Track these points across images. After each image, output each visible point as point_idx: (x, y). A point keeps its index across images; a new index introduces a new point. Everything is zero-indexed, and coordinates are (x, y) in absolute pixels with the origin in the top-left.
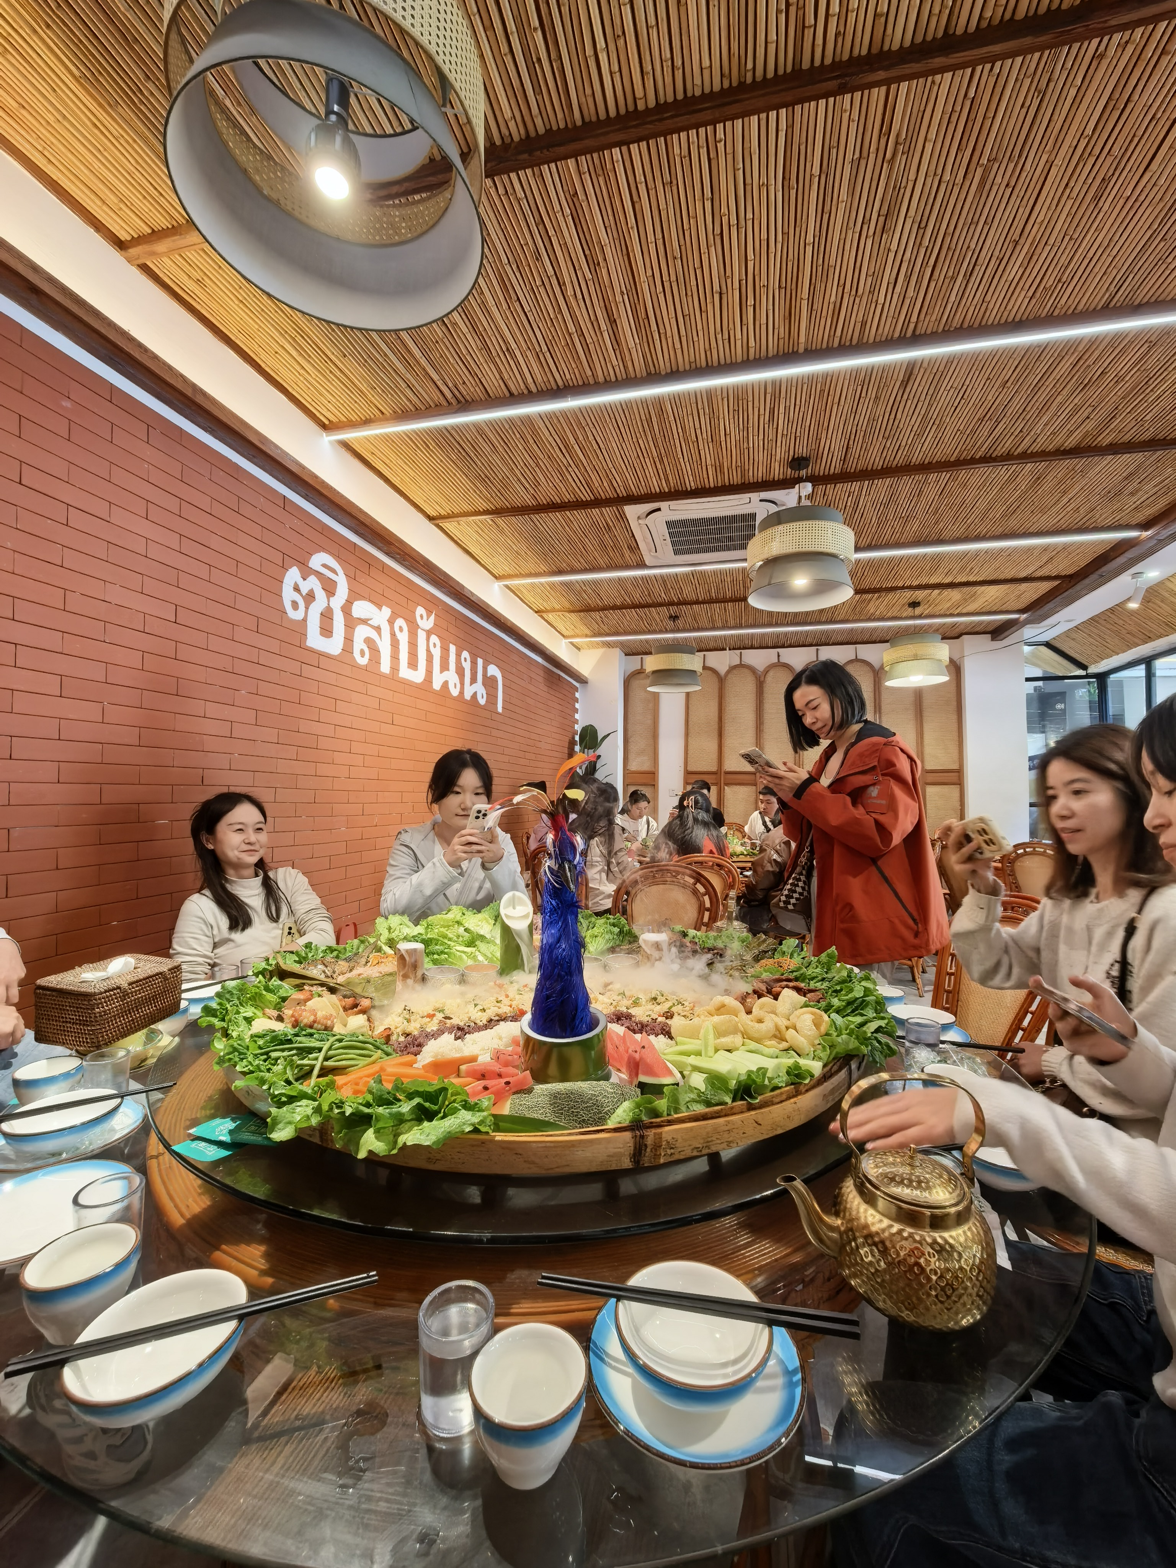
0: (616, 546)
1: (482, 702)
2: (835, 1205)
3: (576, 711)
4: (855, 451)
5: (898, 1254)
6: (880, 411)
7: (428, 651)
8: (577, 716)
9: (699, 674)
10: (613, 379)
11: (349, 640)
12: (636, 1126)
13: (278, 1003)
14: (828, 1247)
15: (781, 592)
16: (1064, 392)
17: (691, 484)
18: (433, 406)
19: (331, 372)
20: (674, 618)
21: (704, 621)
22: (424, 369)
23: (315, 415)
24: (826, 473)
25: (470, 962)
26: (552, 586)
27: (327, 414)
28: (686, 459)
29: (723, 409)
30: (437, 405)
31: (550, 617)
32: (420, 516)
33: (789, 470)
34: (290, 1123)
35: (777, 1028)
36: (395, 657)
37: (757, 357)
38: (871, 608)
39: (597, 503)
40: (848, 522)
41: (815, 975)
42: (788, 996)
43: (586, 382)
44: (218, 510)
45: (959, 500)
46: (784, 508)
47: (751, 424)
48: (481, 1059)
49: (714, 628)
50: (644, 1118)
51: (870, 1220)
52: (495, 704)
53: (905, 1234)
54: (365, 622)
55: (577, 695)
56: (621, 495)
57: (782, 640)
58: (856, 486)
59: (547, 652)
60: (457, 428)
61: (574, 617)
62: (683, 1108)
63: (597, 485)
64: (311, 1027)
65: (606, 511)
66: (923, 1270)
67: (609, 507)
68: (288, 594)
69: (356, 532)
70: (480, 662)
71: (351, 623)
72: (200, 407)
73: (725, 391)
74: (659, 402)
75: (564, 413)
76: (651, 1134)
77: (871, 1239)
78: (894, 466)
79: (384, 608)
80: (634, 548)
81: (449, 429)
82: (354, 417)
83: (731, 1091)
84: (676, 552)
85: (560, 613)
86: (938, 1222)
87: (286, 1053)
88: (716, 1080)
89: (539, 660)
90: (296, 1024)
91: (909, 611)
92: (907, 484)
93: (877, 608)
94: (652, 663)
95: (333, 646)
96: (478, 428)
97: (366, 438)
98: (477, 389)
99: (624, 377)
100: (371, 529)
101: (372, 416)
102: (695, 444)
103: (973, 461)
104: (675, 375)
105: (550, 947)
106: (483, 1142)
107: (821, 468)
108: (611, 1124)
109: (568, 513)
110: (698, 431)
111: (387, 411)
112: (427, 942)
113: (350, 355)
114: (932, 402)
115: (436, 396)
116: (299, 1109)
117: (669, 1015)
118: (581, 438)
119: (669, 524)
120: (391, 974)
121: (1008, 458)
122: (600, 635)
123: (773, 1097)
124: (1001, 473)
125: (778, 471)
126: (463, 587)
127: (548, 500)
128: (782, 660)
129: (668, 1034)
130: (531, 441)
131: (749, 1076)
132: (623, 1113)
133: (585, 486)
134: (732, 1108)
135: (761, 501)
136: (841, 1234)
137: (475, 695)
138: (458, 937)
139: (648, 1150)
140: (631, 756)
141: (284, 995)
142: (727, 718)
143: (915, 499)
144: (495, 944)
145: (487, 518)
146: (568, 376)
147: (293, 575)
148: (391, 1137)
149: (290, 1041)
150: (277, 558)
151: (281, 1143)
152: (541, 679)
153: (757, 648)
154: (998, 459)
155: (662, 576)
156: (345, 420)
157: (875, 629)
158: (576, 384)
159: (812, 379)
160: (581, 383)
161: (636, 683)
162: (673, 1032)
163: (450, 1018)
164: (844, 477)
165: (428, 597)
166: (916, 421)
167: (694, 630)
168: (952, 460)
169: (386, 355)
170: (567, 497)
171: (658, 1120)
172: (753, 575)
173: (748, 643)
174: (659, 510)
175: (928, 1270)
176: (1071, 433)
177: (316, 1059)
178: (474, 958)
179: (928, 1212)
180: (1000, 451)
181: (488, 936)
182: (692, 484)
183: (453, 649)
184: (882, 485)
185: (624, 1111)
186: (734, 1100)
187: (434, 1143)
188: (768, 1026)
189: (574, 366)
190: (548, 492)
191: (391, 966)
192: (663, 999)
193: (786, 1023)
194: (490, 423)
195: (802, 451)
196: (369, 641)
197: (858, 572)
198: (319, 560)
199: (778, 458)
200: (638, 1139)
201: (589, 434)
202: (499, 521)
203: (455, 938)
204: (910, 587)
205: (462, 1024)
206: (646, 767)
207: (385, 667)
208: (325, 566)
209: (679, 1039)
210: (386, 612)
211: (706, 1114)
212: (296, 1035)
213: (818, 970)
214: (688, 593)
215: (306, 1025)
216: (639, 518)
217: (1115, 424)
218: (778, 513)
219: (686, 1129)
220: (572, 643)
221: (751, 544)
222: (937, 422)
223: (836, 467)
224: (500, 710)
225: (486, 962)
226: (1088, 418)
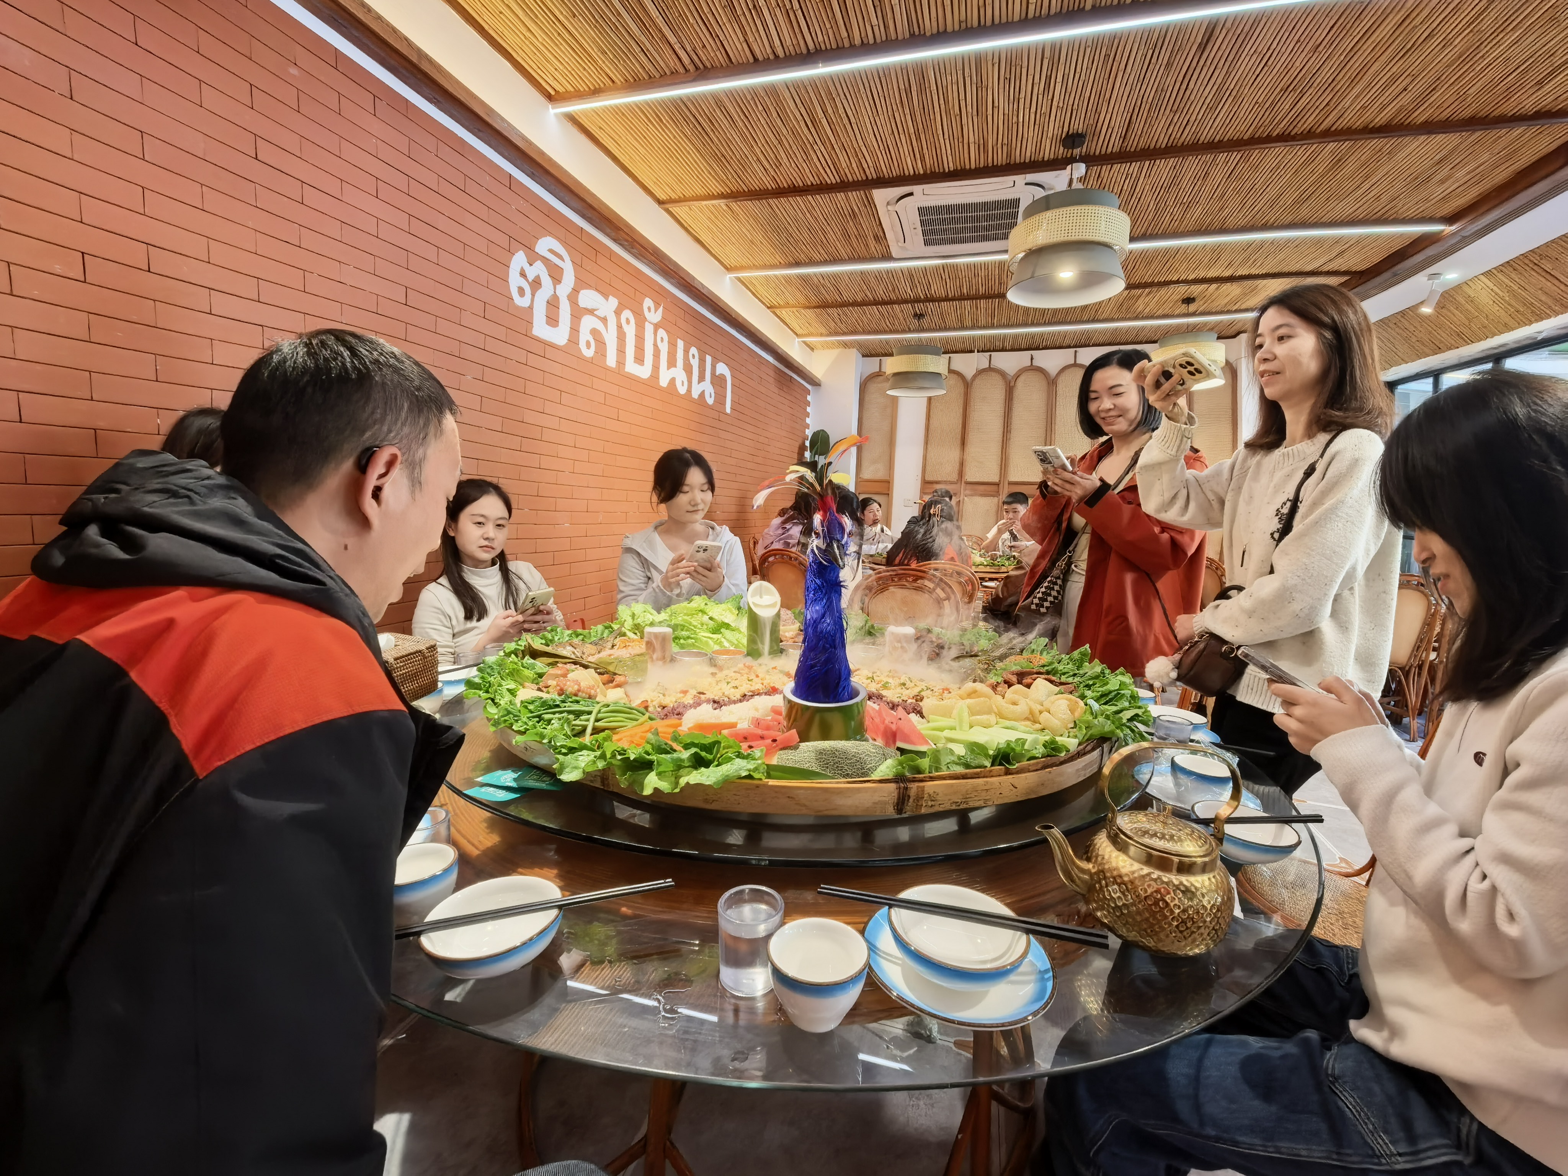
0: (861, 236)
1: (710, 401)
2: (1086, 851)
3: (808, 415)
4: (1138, 126)
5: (1146, 891)
6: (1170, 80)
7: (655, 345)
8: (808, 421)
9: (944, 377)
10: (871, 41)
11: (575, 330)
12: (899, 779)
13: (535, 679)
14: (1077, 885)
15: (1046, 287)
16: (1384, 58)
17: (949, 165)
18: (668, 73)
19: (559, 34)
20: (919, 316)
21: (952, 319)
22: (660, 31)
23: (541, 84)
24: (1103, 152)
25: (716, 647)
26: (788, 279)
27: (554, 84)
28: (946, 136)
29: (992, 77)
30: (672, 73)
31: (783, 313)
32: (649, 199)
33: (1062, 148)
34: (576, 768)
35: (1031, 712)
36: (621, 351)
37: (1037, 14)
38: (1140, 305)
39: (844, 186)
40: (1123, 207)
41: (1065, 670)
42: (1041, 685)
43: (840, 45)
44: (445, 188)
45: (1248, 185)
46: (1052, 192)
47: (1022, 95)
48: (739, 726)
49: (963, 328)
50: (907, 774)
51: (1121, 864)
52: (724, 404)
53: (1154, 876)
54: (591, 312)
55: (809, 398)
56: (870, 178)
57: (1038, 341)
58: (1135, 166)
59: (779, 351)
60: (693, 100)
61: (810, 313)
62: (944, 768)
63: (844, 165)
64: (576, 695)
65: (853, 196)
66: (1167, 904)
67: (855, 190)
68: (515, 281)
69: (583, 216)
70: (709, 359)
71: (578, 313)
72: (426, 75)
73: (996, 57)
74: (920, 69)
75: (813, 83)
76: (914, 786)
77: (1118, 880)
78: (1179, 145)
79: (611, 298)
80: (881, 238)
81: (685, 100)
82: (582, 87)
83: (990, 756)
84: (927, 243)
85: (794, 310)
86: (1185, 868)
87: (557, 715)
88: (976, 748)
89: (770, 359)
90: (561, 692)
91: (1183, 308)
92: (1192, 165)
93: (1147, 305)
94: (892, 365)
95: (559, 336)
96: (717, 100)
97: (595, 111)
98: (718, 53)
99: (884, 38)
100: (599, 213)
101: (602, 85)
102: (958, 118)
103: (1268, 140)
104: (941, 36)
105: (815, 622)
106: (758, 786)
107: (1095, 147)
108: (875, 776)
109: (810, 197)
110: (963, 103)
111: (618, 78)
112: (675, 628)
113: (581, 14)
114: (1230, 70)
115: (673, 62)
116: (581, 758)
117: (919, 698)
118: (830, 111)
119: (922, 211)
120: (641, 655)
121: (1309, 136)
122: (836, 334)
123: (1030, 765)
124: (1299, 153)
125: (1048, 151)
126: (694, 278)
127: (790, 182)
128: (1035, 363)
129: (920, 713)
130: (775, 115)
131: (1008, 745)
132: (886, 768)
133: (832, 167)
134: (991, 771)
135: (1026, 184)
136: (1091, 875)
137: (702, 394)
138: (702, 624)
139: (911, 800)
140: (865, 463)
141: (540, 671)
142: (972, 424)
143: (1200, 182)
144: (740, 632)
145: (722, 202)
146: (820, 38)
147: (519, 259)
148: (673, 779)
149: (558, 706)
150: (503, 240)
151: (571, 783)
152: (771, 380)
153: (1009, 351)
154: (1298, 138)
155: (909, 270)
156: (572, 90)
157: (1143, 328)
158: (828, 47)
159: (1096, 42)
160: (834, 46)
161: (873, 387)
162: (925, 714)
163: (703, 694)
164: (1123, 156)
165: (657, 288)
166: (1209, 92)
167: (940, 329)
168: (1246, 137)
169: (619, 14)
170: (810, 180)
171: (921, 776)
172: (1014, 268)
173: (999, 344)
174: (911, 194)
175: (1172, 904)
176: (1383, 108)
177: (588, 720)
178: (720, 644)
179: (1176, 859)
180: (1302, 127)
181: (733, 625)
182: (951, 165)
183: (680, 344)
184: (1164, 167)
185: (888, 767)
186: (992, 765)
187: (715, 783)
188: (1022, 708)
189: (828, 26)
190: (790, 175)
191: (641, 648)
192: (912, 685)
193: (1039, 707)
194: (731, 94)
195: (1078, 126)
196: (594, 332)
197: (1130, 264)
198: (546, 245)
199: (1050, 135)
200: (901, 791)
201: (839, 105)
202: (734, 205)
203: (699, 626)
204: (1186, 282)
205: (716, 698)
206: (881, 475)
207: (611, 360)
208: (551, 251)
209: (931, 717)
210: (613, 302)
211: (966, 774)
212: (563, 702)
213: (1070, 666)
214: (937, 289)
215: (571, 693)
216: (888, 204)
217: (1435, 97)
218: (1047, 197)
219: (948, 784)
220: (805, 342)
221: (1014, 233)
222: (1234, 93)
223: (1114, 145)
224: (728, 410)
225: (732, 648)
226: (1405, 89)
